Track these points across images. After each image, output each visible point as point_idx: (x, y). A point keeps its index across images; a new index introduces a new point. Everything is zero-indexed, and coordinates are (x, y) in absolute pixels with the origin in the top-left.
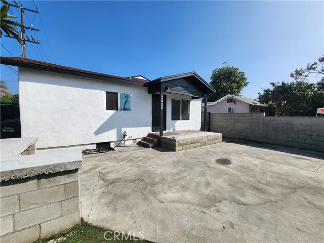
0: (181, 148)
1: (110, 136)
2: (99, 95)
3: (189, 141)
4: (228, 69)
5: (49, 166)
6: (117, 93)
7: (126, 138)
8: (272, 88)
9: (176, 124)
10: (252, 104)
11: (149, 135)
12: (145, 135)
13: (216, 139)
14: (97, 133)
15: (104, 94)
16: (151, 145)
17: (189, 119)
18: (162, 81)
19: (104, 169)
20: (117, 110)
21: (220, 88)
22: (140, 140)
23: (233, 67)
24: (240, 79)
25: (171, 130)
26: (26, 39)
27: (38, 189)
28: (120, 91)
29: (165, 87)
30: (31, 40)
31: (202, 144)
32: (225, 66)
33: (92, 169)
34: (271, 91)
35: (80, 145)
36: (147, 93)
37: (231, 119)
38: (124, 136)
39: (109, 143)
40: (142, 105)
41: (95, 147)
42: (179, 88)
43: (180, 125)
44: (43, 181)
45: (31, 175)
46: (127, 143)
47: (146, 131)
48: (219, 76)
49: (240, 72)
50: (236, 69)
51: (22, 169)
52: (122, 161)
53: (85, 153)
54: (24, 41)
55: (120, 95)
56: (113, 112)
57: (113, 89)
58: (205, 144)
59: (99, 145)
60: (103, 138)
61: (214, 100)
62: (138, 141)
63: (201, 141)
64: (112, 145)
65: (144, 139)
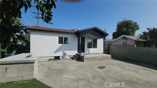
0: (87, 60)
1: (60, 54)
2: (56, 38)
3: (91, 58)
4: (126, 22)
5: (26, 60)
6: (63, 37)
7: (66, 55)
8: (147, 31)
9: (90, 50)
10: (136, 40)
11: (76, 54)
12: (75, 54)
13: (107, 57)
14: (55, 52)
15: (58, 38)
16: (75, 58)
17: (97, 48)
18: (79, 32)
19: (51, 66)
20: (63, 44)
21: (121, 31)
22: (72, 56)
23: (129, 20)
24: (134, 26)
25: (87, 53)
26: (39, 17)
27: (23, 66)
28: (64, 36)
29: (82, 34)
30: (40, 18)
31: (99, 59)
32: (124, 20)
33: (48, 65)
34: (147, 33)
35: (48, 57)
36: (76, 37)
37: (119, 48)
38: (65, 54)
39: (59, 57)
40: (73, 42)
41: (54, 58)
42: (89, 34)
43: (92, 50)
44: (25, 64)
45: (22, 62)
46: (66, 57)
47: (75, 52)
48: (121, 25)
49: (134, 23)
50: (131, 21)
51: (20, 61)
52: (60, 64)
53: (50, 60)
54: (38, 18)
55: (64, 38)
56: (61, 44)
57: (62, 35)
58: (100, 59)
59: (55, 57)
60: (57, 55)
61: (116, 38)
62: (71, 56)
63: (98, 58)
64: (60, 57)
65: (74, 56)
